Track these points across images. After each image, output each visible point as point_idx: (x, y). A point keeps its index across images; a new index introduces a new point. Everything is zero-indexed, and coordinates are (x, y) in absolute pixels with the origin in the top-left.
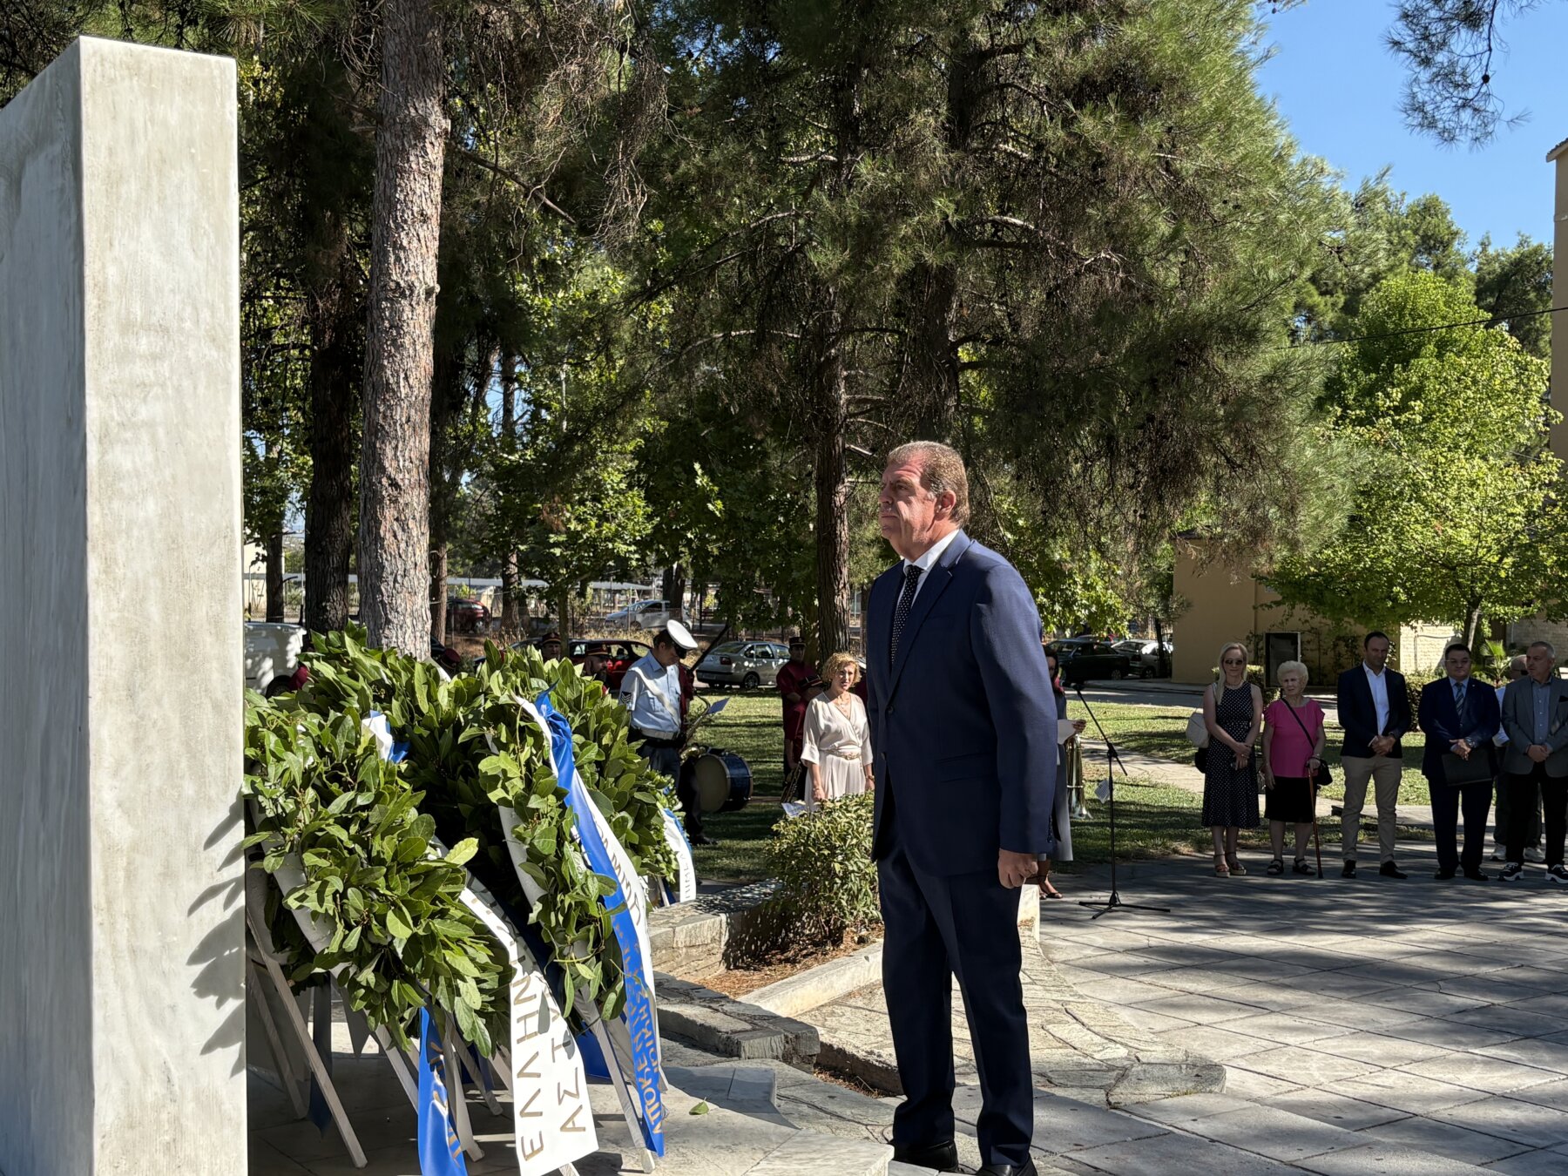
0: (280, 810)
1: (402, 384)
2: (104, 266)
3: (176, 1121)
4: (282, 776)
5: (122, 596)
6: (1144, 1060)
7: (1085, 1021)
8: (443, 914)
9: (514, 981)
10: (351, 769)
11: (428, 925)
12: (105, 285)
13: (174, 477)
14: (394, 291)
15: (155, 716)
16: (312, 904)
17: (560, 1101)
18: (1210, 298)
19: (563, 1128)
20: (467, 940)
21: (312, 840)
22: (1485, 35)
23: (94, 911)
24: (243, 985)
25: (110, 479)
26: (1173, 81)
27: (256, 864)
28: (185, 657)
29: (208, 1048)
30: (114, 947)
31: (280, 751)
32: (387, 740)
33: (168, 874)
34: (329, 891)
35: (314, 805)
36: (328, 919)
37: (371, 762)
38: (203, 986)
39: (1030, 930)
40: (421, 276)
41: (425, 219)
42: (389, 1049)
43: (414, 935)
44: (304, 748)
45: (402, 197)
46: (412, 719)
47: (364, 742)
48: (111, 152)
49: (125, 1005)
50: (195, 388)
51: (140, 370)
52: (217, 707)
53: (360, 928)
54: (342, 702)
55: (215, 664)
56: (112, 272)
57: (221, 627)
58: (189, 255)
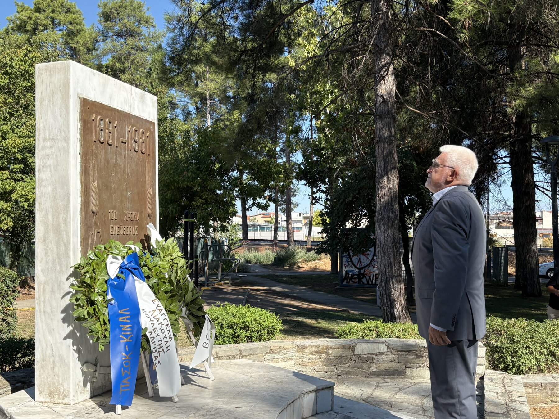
3: (54, 362)
12: (40, 129)
13: (55, 180)
28: (57, 230)
38: (64, 320)
48: (42, 93)
49: (42, 327)
56: (41, 125)
57: (66, 222)
58: (59, 118)
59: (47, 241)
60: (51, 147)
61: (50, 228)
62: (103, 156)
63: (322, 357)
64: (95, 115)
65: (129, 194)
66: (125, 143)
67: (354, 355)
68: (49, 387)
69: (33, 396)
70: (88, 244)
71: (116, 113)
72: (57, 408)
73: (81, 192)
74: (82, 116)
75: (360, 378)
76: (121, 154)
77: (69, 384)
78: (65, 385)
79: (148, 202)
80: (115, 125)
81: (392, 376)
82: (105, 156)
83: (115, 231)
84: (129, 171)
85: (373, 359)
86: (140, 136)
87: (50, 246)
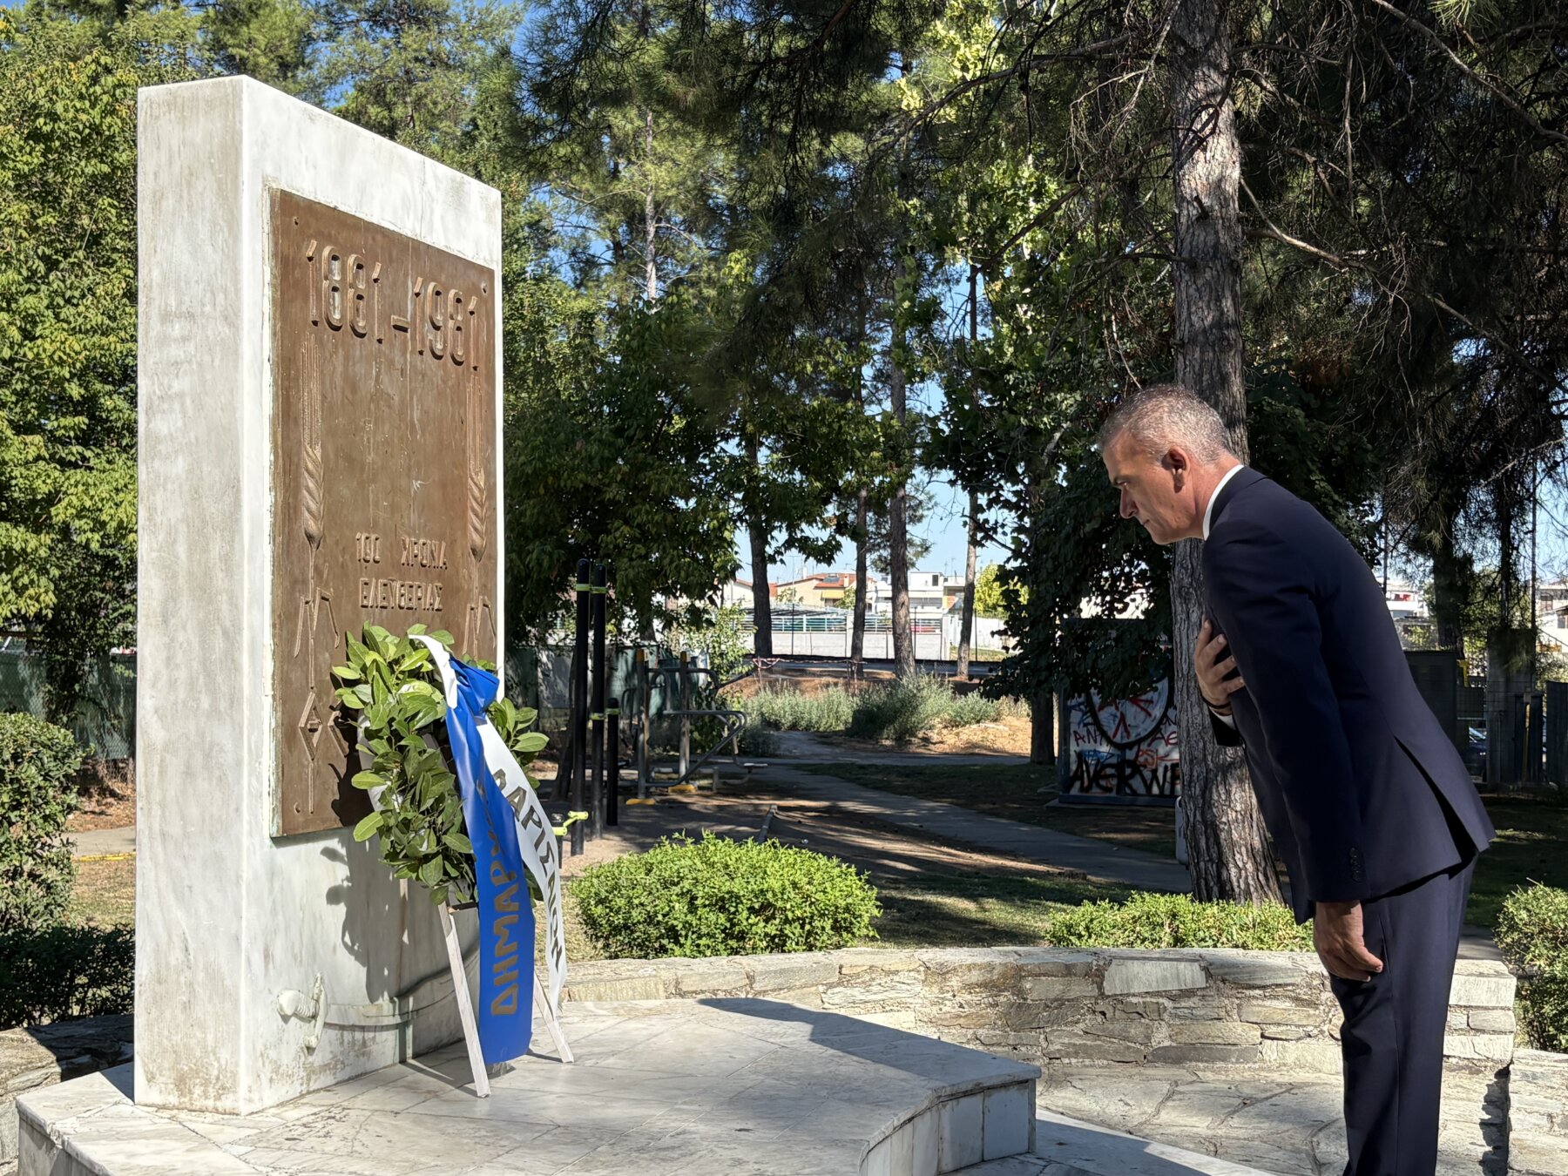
2: (150, 271)
3: (191, 985)
12: (151, 285)
15: (182, 639)
25: (153, 443)
28: (203, 590)
48: (156, 176)
56: (156, 273)
57: (229, 564)
58: (209, 249)
59: (173, 621)
60: (185, 339)
61: (181, 581)
62: (340, 369)
63: (1002, 999)
64: (314, 243)
65: (417, 484)
66: (404, 330)
67: (1102, 995)
68: (177, 1062)
69: (128, 1089)
70: (294, 634)
71: (379, 237)
72: (201, 1124)
73: (275, 475)
74: (276, 244)
75: (1120, 1068)
76: (391, 363)
77: (235, 1052)
78: (224, 1055)
79: (474, 510)
80: (375, 275)
81: (1219, 1064)
82: (346, 367)
83: (374, 595)
84: (417, 414)
85: (1160, 1011)
86: (450, 309)
87: (181, 637)
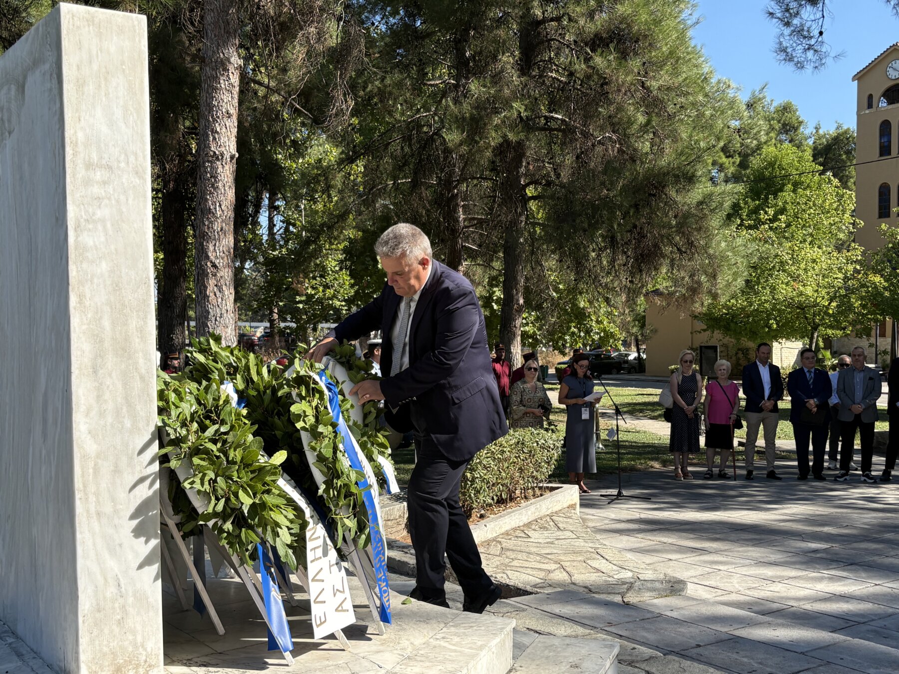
0: (178, 435)
1: (218, 209)
2: (76, 132)
3: (123, 607)
4: (178, 417)
5: (89, 316)
6: (642, 579)
7: (608, 558)
8: (268, 492)
9: (308, 529)
10: (216, 412)
11: (261, 498)
12: (77, 143)
13: (116, 250)
14: (212, 157)
15: (108, 383)
16: (198, 486)
17: (335, 595)
18: (668, 158)
19: (336, 610)
20: (282, 506)
21: (197, 451)
22: (820, 9)
23: (76, 492)
24: (159, 532)
25: (81, 251)
26: (646, 36)
27: (166, 465)
28: (124, 350)
29: (141, 566)
30: (88, 511)
31: (177, 402)
32: (235, 397)
33: (117, 471)
34: (207, 479)
35: (196, 432)
36: (206, 495)
37: (227, 408)
38: (138, 532)
39: (575, 510)
40: (227, 148)
41: (229, 116)
42: (239, 567)
43: (254, 503)
44: (190, 401)
45: (216, 104)
46: (248, 385)
47: (223, 398)
48: (78, 68)
49: (94, 544)
50: (127, 200)
51: (96, 190)
52: (142, 378)
53: (224, 499)
54: (209, 375)
55: (141, 354)
56: (80, 134)
57: (143, 333)
58: (122, 125)
59: (101, 372)
60: (105, 183)
61: (106, 345)
68: (114, 659)
78: (150, 645)
